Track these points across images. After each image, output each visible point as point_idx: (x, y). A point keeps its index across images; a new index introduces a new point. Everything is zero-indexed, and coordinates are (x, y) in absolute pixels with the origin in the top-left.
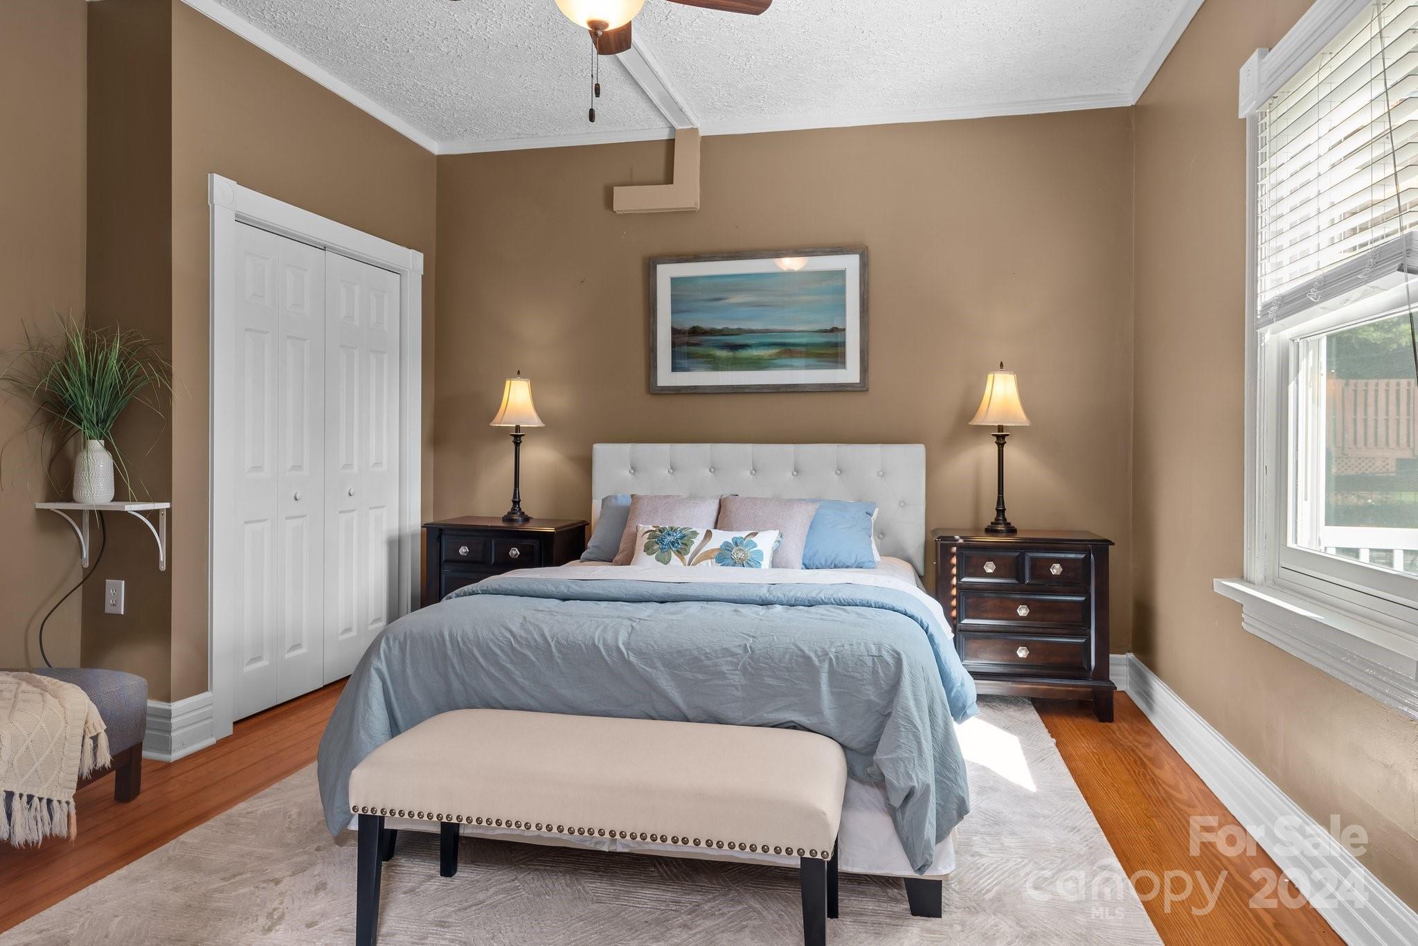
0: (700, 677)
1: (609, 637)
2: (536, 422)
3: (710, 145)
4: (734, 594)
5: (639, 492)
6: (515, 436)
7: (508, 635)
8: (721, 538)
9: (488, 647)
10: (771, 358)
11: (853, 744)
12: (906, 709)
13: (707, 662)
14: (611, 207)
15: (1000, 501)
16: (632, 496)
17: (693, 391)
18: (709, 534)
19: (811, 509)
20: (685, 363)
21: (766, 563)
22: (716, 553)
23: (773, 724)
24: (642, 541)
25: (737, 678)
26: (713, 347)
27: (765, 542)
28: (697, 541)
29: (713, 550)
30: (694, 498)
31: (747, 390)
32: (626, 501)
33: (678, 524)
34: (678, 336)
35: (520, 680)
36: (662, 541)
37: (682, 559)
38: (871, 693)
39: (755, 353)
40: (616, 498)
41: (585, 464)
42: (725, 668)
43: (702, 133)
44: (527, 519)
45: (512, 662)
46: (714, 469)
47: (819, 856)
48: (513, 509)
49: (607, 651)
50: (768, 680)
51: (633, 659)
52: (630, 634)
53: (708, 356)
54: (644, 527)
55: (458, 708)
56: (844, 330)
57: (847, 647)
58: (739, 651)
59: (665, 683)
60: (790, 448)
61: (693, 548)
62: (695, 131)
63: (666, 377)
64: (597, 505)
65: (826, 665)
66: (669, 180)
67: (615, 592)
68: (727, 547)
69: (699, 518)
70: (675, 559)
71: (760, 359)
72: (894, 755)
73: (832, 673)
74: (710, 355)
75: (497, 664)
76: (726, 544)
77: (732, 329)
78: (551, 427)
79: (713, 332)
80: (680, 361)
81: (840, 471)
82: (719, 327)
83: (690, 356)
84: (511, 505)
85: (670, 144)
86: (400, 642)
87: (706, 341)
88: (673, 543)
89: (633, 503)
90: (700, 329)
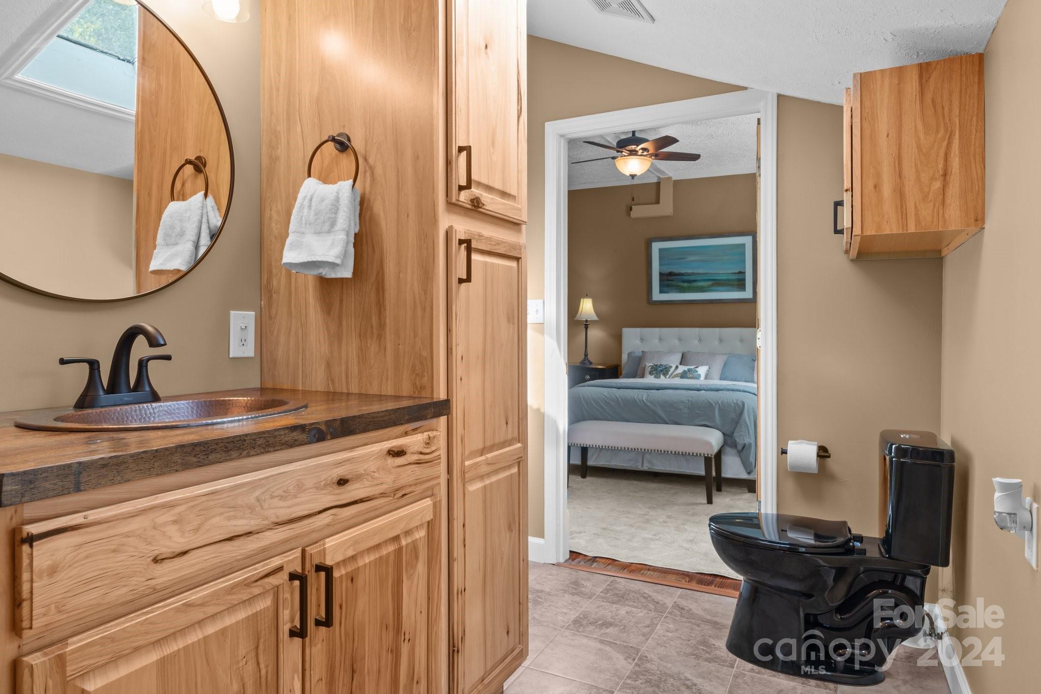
0: (673, 410)
1: (640, 397)
2: (595, 318)
3: (677, 183)
4: (686, 387)
5: (646, 350)
6: (586, 325)
7: (603, 396)
8: (682, 368)
9: (597, 401)
10: (708, 287)
11: (727, 433)
12: (745, 420)
13: (675, 405)
14: (629, 215)
16: (642, 351)
18: (677, 367)
19: (725, 358)
20: (665, 289)
21: (702, 378)
22: (680, 375)
24: (648, 370)
25: (686, 410)
27: (702, 370)
28: (672, 370)
29: (679, 374)
30: (671, 352)
32: (641, 354)
33: (664, 363)
36: (657, 370)
37: (666, 377)
38: (733, 415)
39: (701, 284)
40: (634, 352)
41: (618, 338)
42: (682, 407)
43: (674, 179)
44: (591, 363)
46: (680, 340)
47: (710, 456)
48: (585, 358)
49: (639, 401)
50: (698, 411)
51: (648, 404)
52: (647, 396)
53: (678, 286)
54: (649, 364)
55: (585, 420)
56: (745, 273)
57: (725, 400)
58: (687, 402)
59: (660, 412)
60: (717, 330)
61: (670, 373)
62: (670, 178)
63: (657, 296)
64: (625, 357)
65: (718, 406)
66: (658, 202)
67: (640, 387)
68: (685, 372)
69: (673, 361)
70: (662, 377)
72: (739, 434)
73: (720, 409)
76: (685, 371)
77: (690, 273)
78: (602, 319)
81: (741, 341)
82: (683, 272)
83: (668, 286)
84: (583, 356)
85: (658, 184)
88: (661, 371)
89: (643, 355)
90: (674, 273)
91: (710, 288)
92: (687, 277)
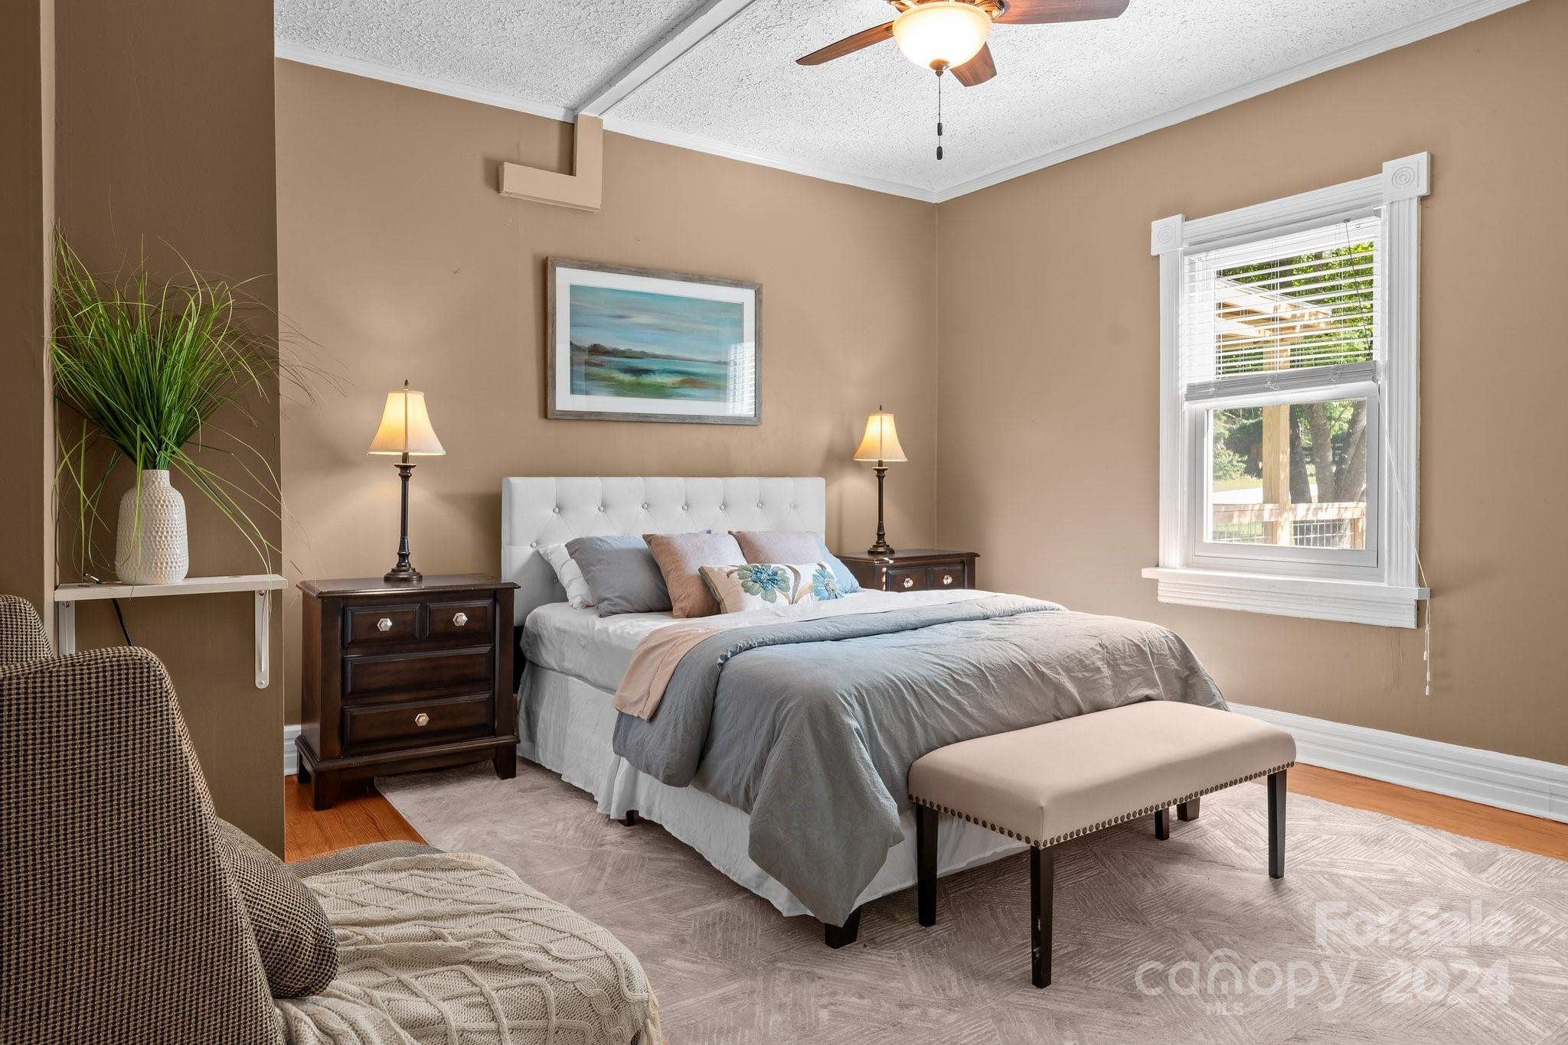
0: (1087, 675)
6: (403, 468)
8: (806, 572)
10: (674, 387)
13: (1087, 662)
15: (881, 527)
17: (597, 418)
18: (794, 570)
22: (813, 588)
23: (1137, 699)
26: (615, 369)
28: (791, 577)
31: (653, 420)
34: (577, 353)
35: (968, 709)
43: (605, 126)
45: (959, 694)
48: (400, 565)
51: (1044, 669)
53: (611, 379)
59: (1069, 685)
61: (791, 585)
62: (599, 122)
63: (565, 400)
65: (1148, 649)
66: (570, 169)
71: (663, 387)
74: (613, 378)
75: (949, 698)
76: (816, 577)
77: (636, 352)
79: (614, 353)
80: (578, 383)
81: (761, 504)
82: (622, 348)
84: (395, 559)
85: (566, 127)
86: (856, 697)
87: (610, 362)
90: (602, 347)
91: (677, 390)
92: (630, 360)
